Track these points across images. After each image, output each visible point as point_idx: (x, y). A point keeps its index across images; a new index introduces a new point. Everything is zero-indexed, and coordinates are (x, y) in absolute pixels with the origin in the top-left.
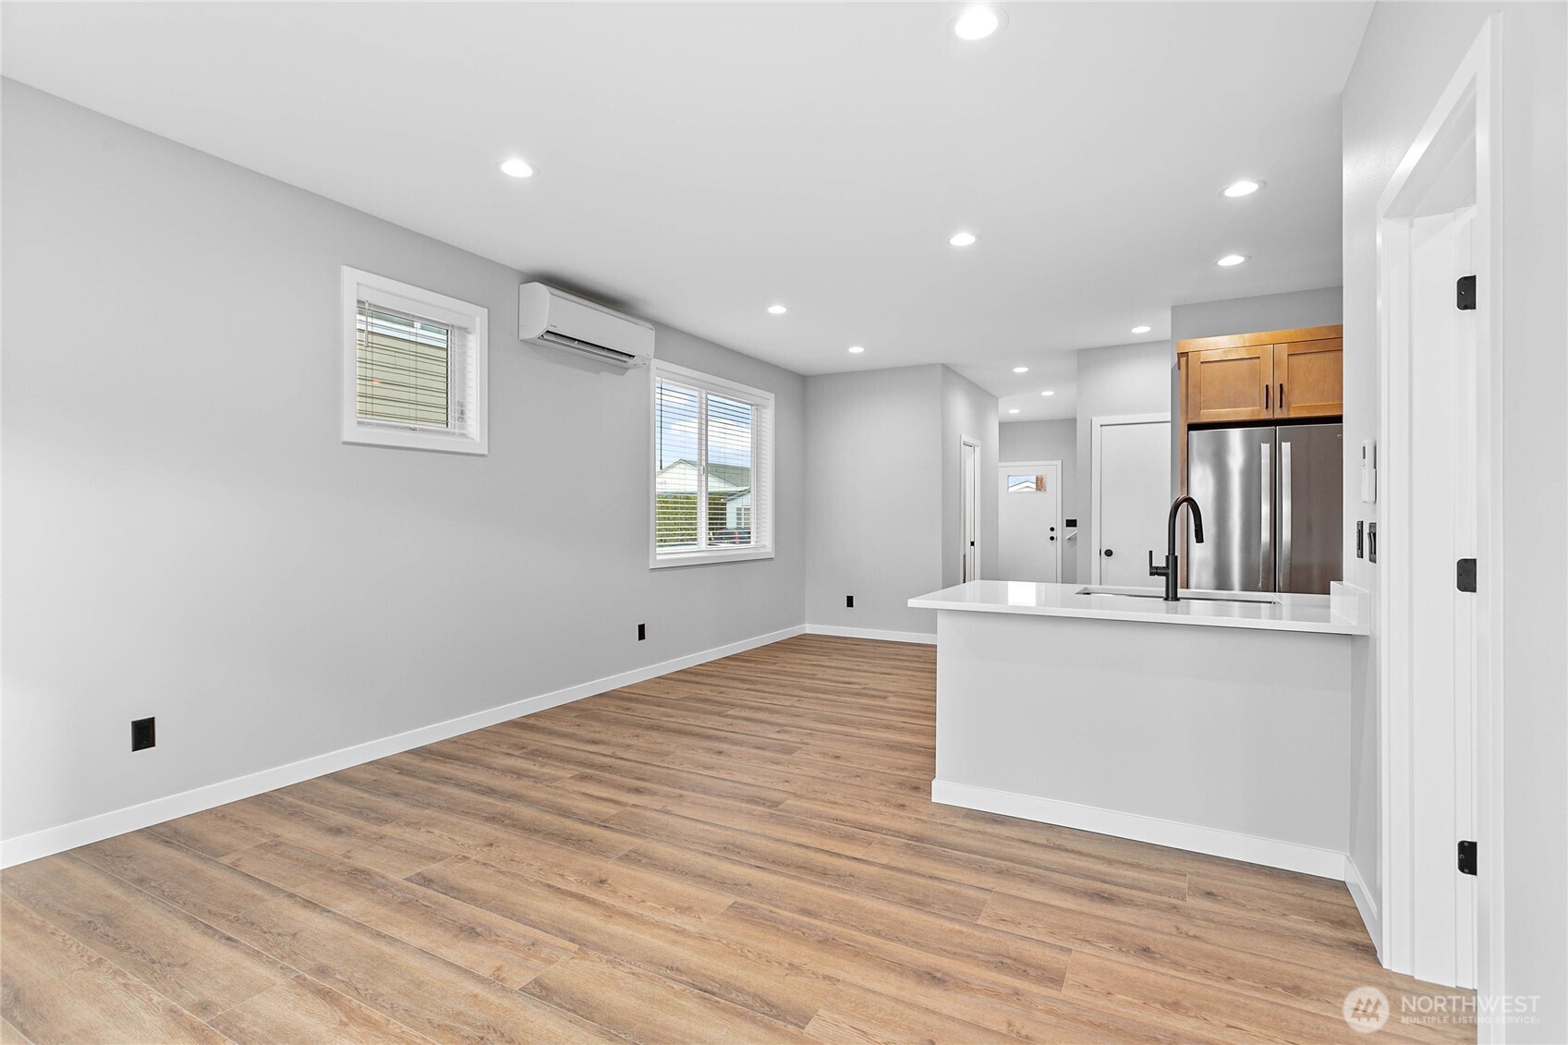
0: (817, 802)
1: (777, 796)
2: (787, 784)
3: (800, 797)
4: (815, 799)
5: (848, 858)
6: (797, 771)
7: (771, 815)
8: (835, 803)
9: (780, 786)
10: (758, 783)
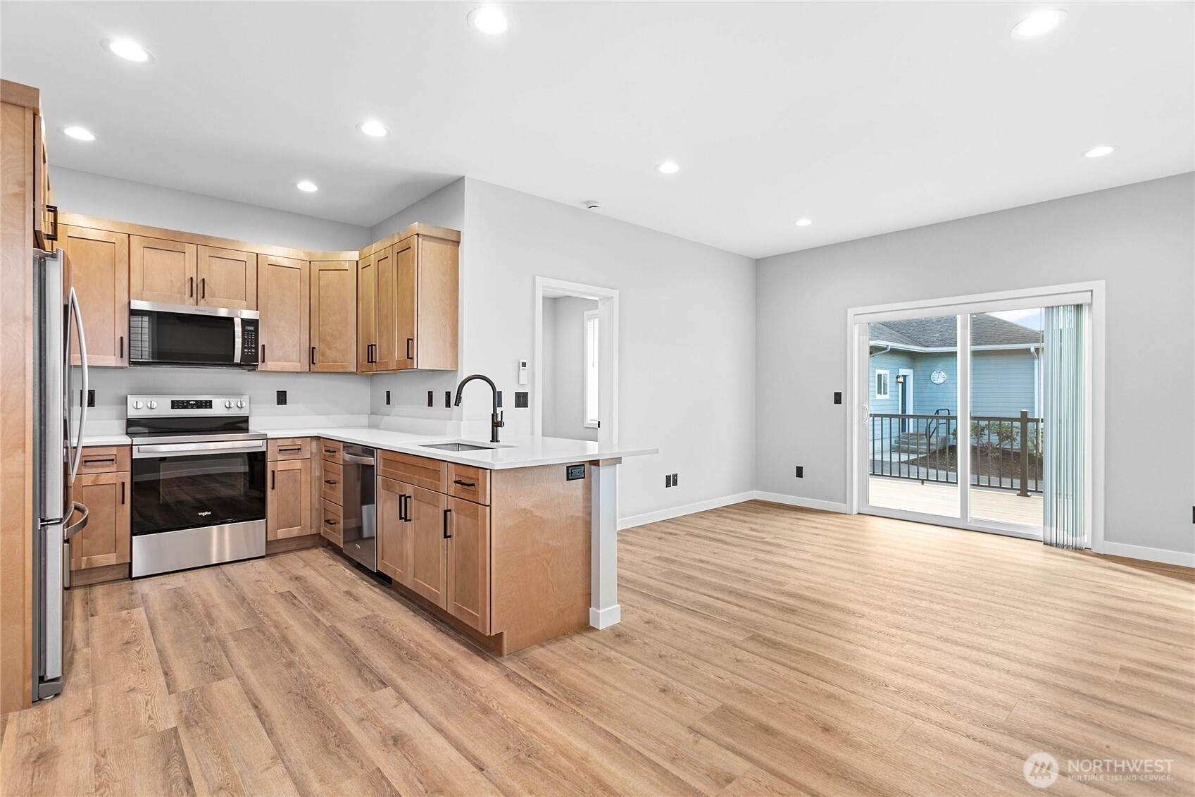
0: (717, 634)
1: (750, 645)
2: (739, 657)
3: (728, 641)
4: (718, 637)
5: (713, 597)
6: (722, 673)
7: (759, 629)
8: (701, 631)
9: (747, 656)
10: (770, 664)
